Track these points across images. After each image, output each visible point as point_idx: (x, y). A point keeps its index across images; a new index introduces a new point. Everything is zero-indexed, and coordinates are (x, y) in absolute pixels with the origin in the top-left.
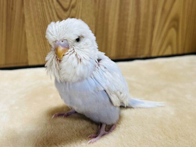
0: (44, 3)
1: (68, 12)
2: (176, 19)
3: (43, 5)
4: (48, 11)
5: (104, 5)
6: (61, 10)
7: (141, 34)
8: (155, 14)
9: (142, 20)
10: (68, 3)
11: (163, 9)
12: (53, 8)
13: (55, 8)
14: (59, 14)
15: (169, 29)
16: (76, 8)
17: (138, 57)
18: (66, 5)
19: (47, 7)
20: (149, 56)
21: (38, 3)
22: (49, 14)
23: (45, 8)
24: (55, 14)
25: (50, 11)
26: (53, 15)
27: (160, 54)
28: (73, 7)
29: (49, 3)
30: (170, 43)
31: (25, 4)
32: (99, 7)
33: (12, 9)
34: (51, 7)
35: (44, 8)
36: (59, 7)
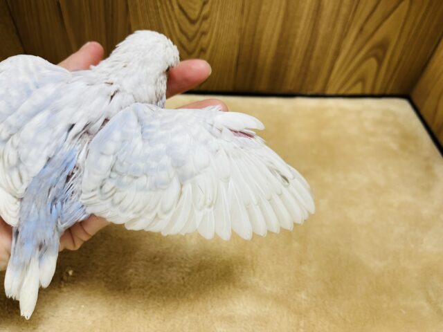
0: (160, 10)
1: (197, 25)
2: (383, 46)
3: (158, 13)
4: (166, 22)
5: (257, 19)
6: (186, 21)
7: (313, 63)
8: (343, 36)
9: (319, 43)
10: (197, 13)
11: (361, 30)
12: (173, 17)
13: (176, 18)
14: (184, 27)
15: (365, 58)
16: (209, 20)
17: (304, 92)
18: (194, 15)
19: (164, 16)
20: (321, 93)
21: (151, 9)
22: (167, 26)
23: (162, 17)
24: (176, 26)
25: (169, 22)
26: (173, 28)
27: (342, 92)
28: (205, 18)
29: (168, 10)
30: (362, 79)
31: (131, 10)
32: (247, 21)
33: (112, 16)
34: (170, 17)
35: (159, 17)
36: (182, 17)
